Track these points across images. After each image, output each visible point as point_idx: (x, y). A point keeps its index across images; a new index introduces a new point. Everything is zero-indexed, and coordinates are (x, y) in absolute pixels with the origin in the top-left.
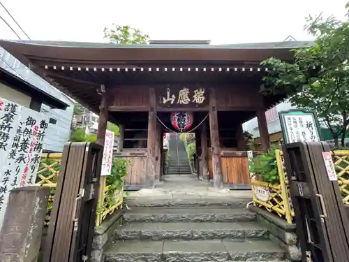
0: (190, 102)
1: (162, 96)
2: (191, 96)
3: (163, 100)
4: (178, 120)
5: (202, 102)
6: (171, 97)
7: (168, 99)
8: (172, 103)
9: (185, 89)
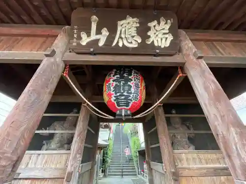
0: (143, 45)
1: (80, 30)
2: (143, 31)
3: (80, 38)
4: (117, 88)
5: (168, 45)
6: (99, 32)
7: (94, 37)
8: (101, 44)
9: (130, 20)
